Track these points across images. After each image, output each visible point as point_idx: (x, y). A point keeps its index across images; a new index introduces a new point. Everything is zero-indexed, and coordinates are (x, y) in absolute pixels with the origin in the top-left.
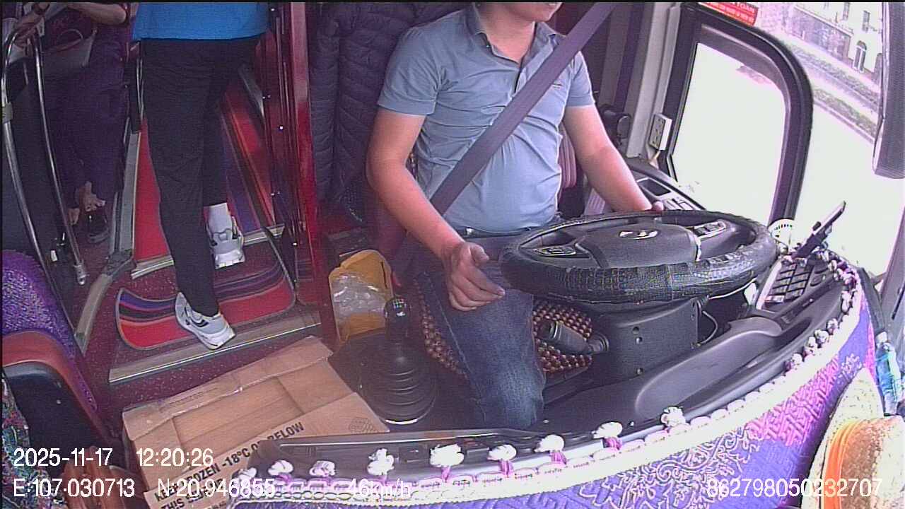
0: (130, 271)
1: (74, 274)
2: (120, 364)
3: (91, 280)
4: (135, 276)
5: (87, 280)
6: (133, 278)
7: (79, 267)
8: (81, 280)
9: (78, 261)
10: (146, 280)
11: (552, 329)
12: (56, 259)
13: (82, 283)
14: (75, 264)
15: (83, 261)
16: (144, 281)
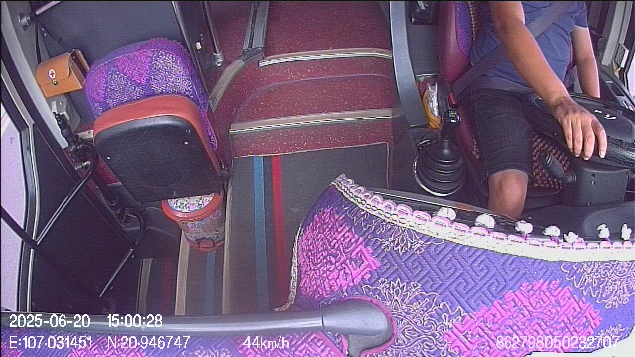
0: (259, 61)
1: (215, 59)
2: (240, 121)
3: (227, 63)
4: (261, 65)
5: (223, 63)
6: (261, 66)
7: (218, 54)
8: (219, 63)
9: (218, 51)
10: (270, 68)
11: (547, 158)
12: (201, 47)
13: (219, 65)
14: (216, 52)
15: (221, 51)
16: (269, 69)
